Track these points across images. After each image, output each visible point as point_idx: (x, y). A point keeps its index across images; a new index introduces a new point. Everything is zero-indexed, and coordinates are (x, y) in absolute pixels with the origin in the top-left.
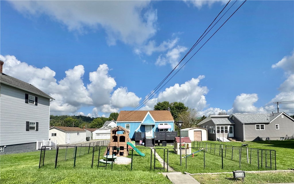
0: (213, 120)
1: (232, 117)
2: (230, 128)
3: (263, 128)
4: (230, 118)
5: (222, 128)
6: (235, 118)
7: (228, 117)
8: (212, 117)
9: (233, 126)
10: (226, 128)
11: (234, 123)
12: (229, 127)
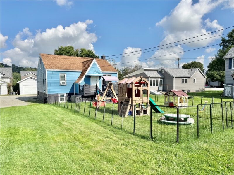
0: (146, 72)
1: (161, 70)
2: (161, 81)
3: (186, 82)
4: (159, 71)
5: (154, 81)
6: (165, 71)
7: (157, 71)
8: (145, 70)
9: (162, 80)
10: (157, 81)
11: (164, 76)
12: (159, 80)
